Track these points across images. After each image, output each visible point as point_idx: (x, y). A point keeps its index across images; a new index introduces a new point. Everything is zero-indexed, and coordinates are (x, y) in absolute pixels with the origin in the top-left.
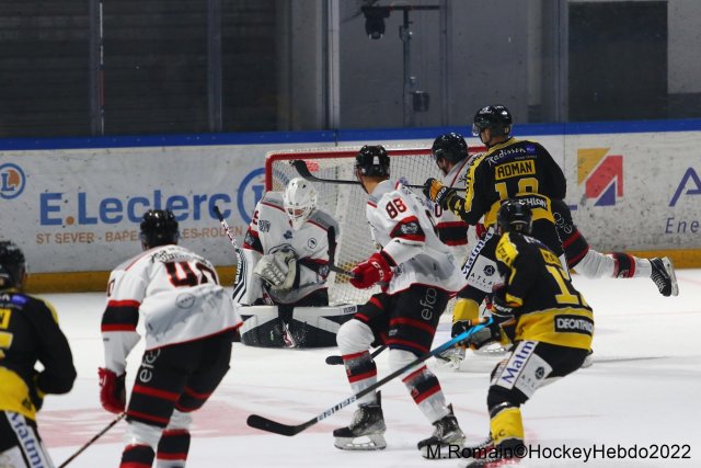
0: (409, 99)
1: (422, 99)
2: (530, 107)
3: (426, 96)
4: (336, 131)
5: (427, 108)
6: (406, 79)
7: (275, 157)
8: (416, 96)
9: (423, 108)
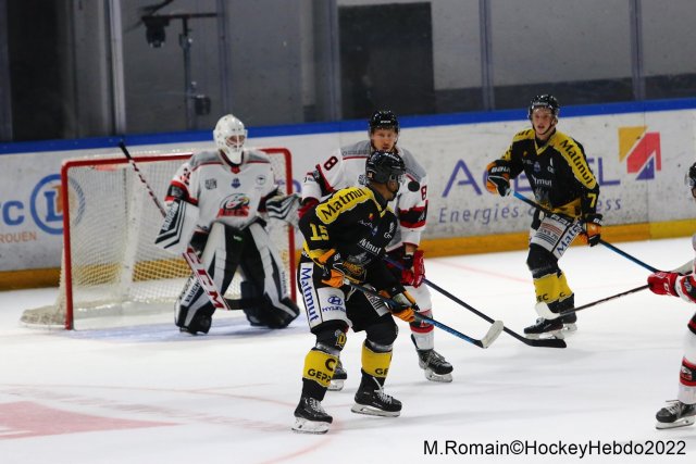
0: (191, 104)
1: (204, 103)
2: (305, 107)
3: (207, 100)
4: (123, 136)
5: (208, 110)
6: (187, 85)
7: (70, 164)
8: (198, 102)
9: (204, 111)
